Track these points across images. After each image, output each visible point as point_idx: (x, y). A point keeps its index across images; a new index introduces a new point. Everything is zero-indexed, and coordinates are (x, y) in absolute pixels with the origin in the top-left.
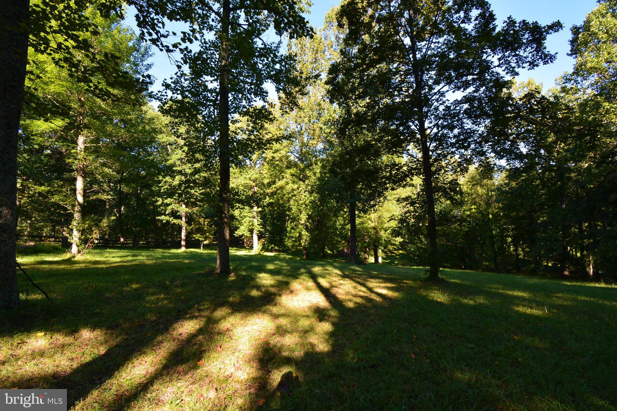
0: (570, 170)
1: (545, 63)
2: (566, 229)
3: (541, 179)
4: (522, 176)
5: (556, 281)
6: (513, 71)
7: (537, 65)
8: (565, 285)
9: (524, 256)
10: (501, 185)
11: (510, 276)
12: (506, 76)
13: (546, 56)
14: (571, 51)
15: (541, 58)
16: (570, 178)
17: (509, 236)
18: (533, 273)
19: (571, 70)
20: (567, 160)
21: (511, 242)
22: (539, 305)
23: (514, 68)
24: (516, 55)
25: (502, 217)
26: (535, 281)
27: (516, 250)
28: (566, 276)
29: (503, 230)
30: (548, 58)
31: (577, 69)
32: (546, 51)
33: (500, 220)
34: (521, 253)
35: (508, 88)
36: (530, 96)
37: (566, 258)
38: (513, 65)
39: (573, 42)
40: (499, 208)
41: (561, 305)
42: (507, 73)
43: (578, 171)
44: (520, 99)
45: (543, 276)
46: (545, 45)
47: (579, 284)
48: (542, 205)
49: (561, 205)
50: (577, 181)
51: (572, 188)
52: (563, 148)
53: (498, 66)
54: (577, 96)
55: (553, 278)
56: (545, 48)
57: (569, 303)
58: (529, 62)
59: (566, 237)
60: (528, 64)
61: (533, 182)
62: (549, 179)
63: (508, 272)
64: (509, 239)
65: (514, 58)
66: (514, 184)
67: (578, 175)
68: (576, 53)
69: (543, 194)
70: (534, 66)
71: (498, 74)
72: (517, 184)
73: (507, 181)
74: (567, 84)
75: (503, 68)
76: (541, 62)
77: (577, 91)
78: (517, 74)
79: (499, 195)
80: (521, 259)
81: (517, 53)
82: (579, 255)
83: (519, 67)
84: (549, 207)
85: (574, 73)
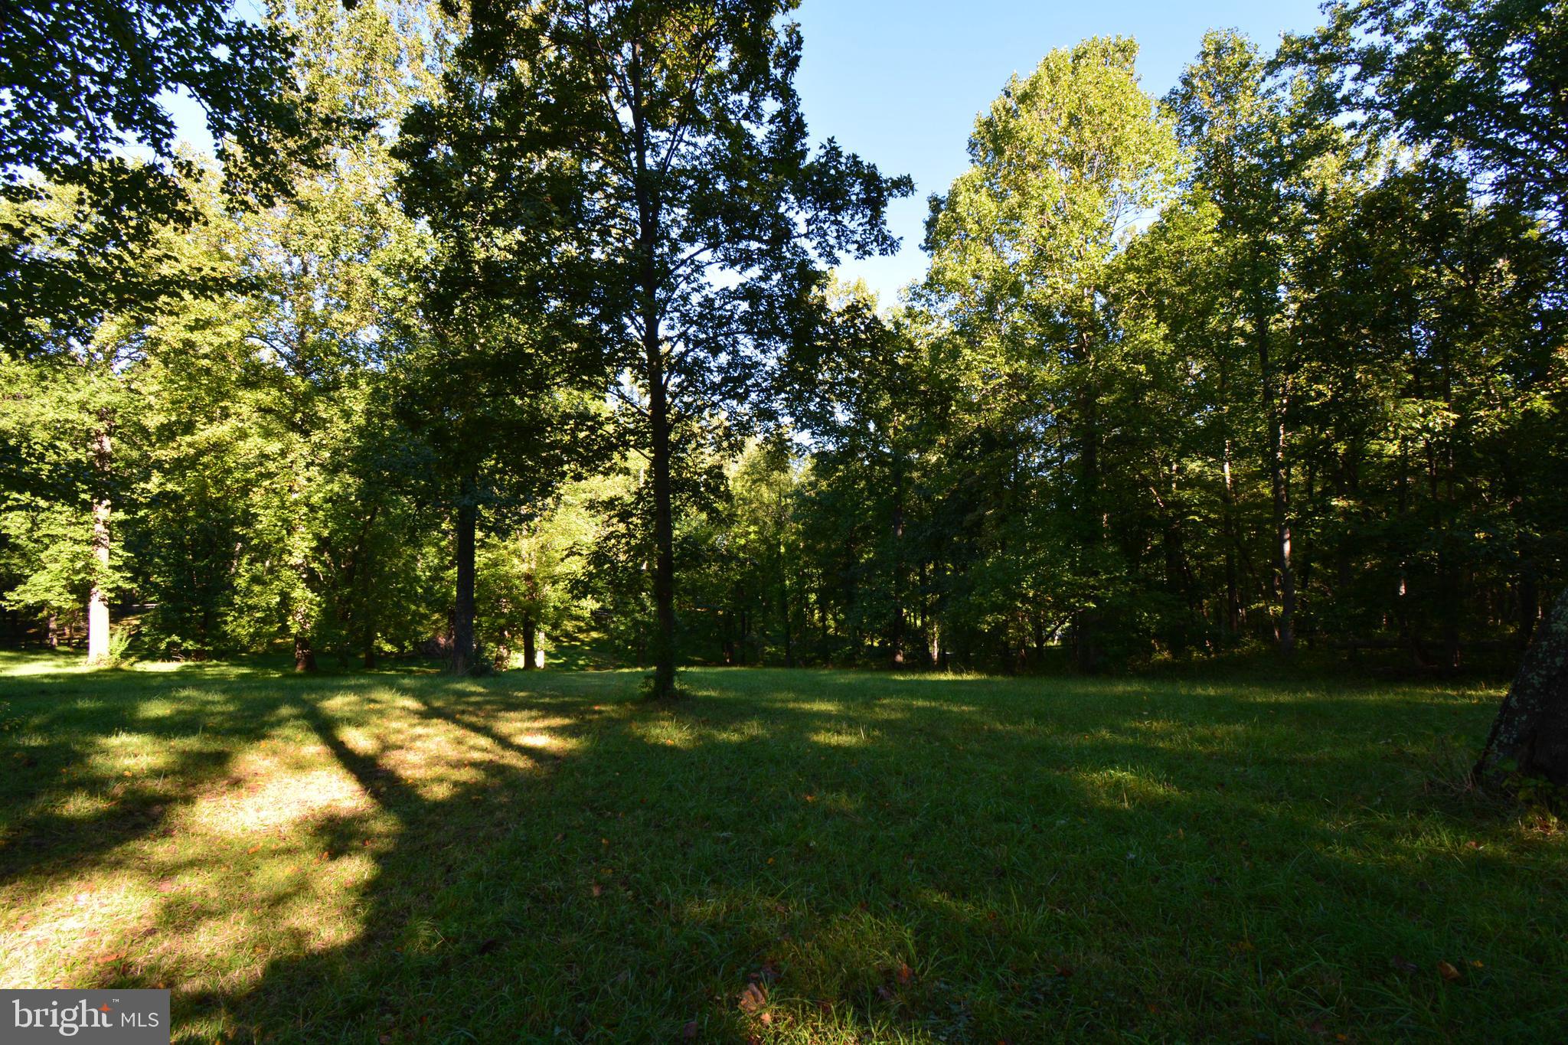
0: (910, 466)
1: (883, 252)
2: (902, 574)
3: (868, 479)
4: (837, 470)
5: (883, 676)
6: (830, 254)
7: (870, 254)
8: (895, 681)
9: (836, 629)
10: (803, 486)
11: (811, 671)
12: (817, 260)
13: (885, 238)
14: (926, 241)
15: (876, 240)
16: (910, 481)
17: (812, 590)
18: (848, 663)
19: (923, 279)
20: (908, 447)
21: (816, 602)
22: (852, 723)
23: (832, 247)
24: (836, 222)
25: (802, 551)
26: (850, 677)
27: (823, 619)
28: (900, 663)
29: (803, 578)
30: (888, 245)
31: (931, 278)
32: (885, 229)
33: (799, 558)
34: (832, 623)
35: (822, 287)
36: (853, 310)
37: (898, 630)
38: (832, 241)
39: (930, 225)
40: (798, 533)
41: (887, 721)
42: (820, 255)
43: (923, 467)
44: (840, 315)
45: (865, 667)
46: (885, 217)
47: (916, 677)
48: (866, 529)
49: (896, 530)
50: (920, 487)
51: (912, 499)
52: (903, 424)
53: (806, 236)
54: (929, 328)
55: (880, 669)
56: (884, 223)
57: (899, 715)
58: (856, 242)
59: (901, 591)
60: (856, 246)
61: (854, 482)
62: (880, 480)
63: (809, 663)
64: (813, 597)
65: (834, 228)
66: (824, 485)
67: (924, 476)
68: (932, 248)
69: (869, 508)
70: (865, 253)
71: (804, 252)
72: (829, 485)
73: (813, 478)
74: (915, 303)
75: (814, 243)
76: (876, 252)
77: (929, 319)
78: (837, 262)
79: (799, 507)
80: (830, 636)
81: (839, 218)
82: (919, 623)
83: (840, 248)
84: (878, 532)
85: (926, 284)
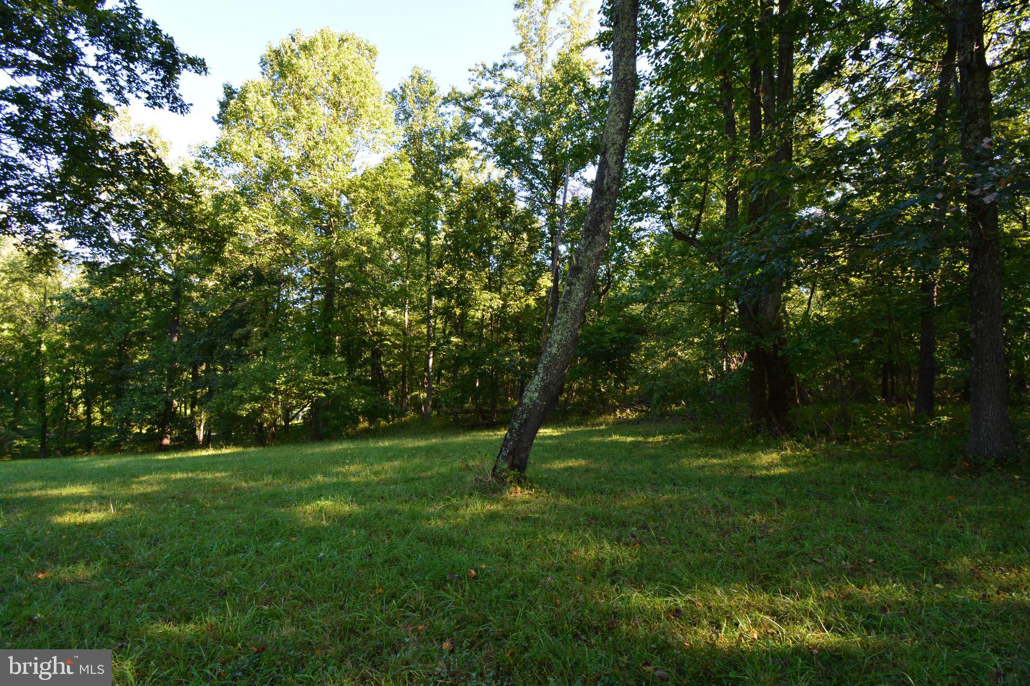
0: (191, 287)
1: (172, 109)
2: (174, 373)
3: (147, 293)
4: (114, 281)
5: (147, 457)
6: (119, 93)
7: (160, 106)
8: (158, 461)
9: (102, 421)
10: (74, 291)
11: (68, 460)
12: (105, 93)
13: (176, 99)
14: (219, 115)
15: (167, 97)
16: (190, 299)
17: (77, 387)
18: (114, 448)
19: (212, 144)
20: (190, 271)
21: (80, 397)
22: (102, 501)
23: (122, 88)
24: (127, 68)
25: (67, 350)
26: (113, 461)
27: (88, 412)
28: (167, 446)
29: (66, 374)
30: (178, 105)
31: (220, 146)
32: (177, 92)
33: (63, 356)
34: (99, 416)
35: (108, 118)
36: (138, 147)
37: (167, 417)
38: (123, 83)
39: (224, 105)
40: (64, 333)
41: (141, 494)
42: (109, 91)
43: (203, 290)
44: (122, 147)
45: (132, 451)
46: (178, 82)
47: (180, 455)
48: (141, 335)
49: (172, 337)
50: (197, 305)
51: (189, 315)
52: (186, 253)
53: (96, 68)
54: (217, 183)
55: (147, 451)
56: (177, 87)
57: (155, 488)
58: (147, 92)
59: (172, 387)
60: (147, 95)
61: (132, 294)
62: (159, 295)
63: (67, 453)
64: (77, 393)
65: (125, 72)
66: (98, 293)
67: (202, 296)
68: (223, 123)
69: (146, 317)
70: (155, 104)
71: (91, 82)
72: (103, 293)
73: (87, 285)
74: (203, 160)
75: (104, 78)
76: (167, 106)
77: (215, 176)
78: (126, 102)
79: (68, 309)
80: (96, 427)
81: (132, 66)
82: (189, 412)
83: (130, 91)
84: (154, 338)
85: (215, 149)
